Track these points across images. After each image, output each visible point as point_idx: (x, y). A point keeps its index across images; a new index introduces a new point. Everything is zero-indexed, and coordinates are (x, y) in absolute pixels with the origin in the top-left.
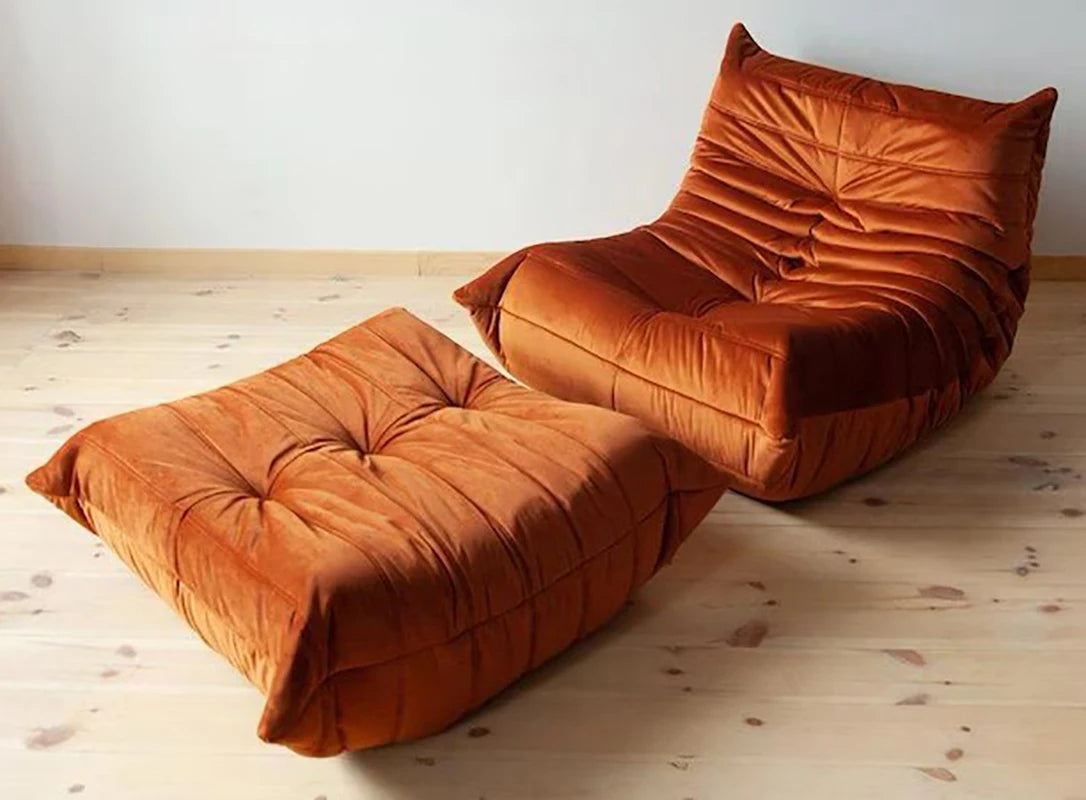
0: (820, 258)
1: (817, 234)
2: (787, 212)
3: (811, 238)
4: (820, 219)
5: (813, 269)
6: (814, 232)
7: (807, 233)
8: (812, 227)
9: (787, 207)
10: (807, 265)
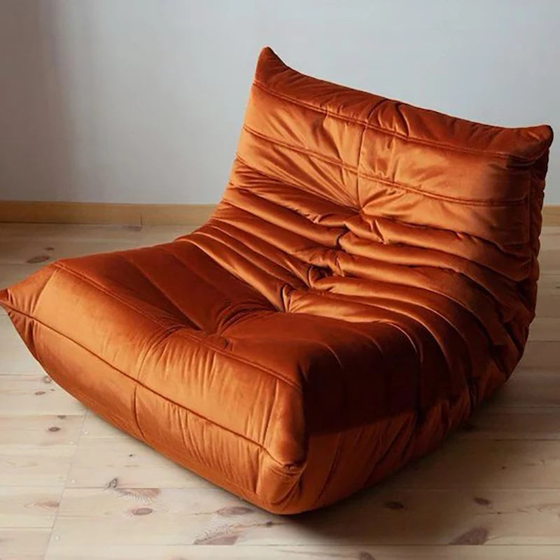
0: (345, 266)
1: (344, 243)
2: (316, 224)
3: (339, 247)
4: (346, 230)
5: (339, 279)
6: (340, 241)
7: (335, 243)
8: (339, 237)
9: (316, 221)
10: (334, 274)
